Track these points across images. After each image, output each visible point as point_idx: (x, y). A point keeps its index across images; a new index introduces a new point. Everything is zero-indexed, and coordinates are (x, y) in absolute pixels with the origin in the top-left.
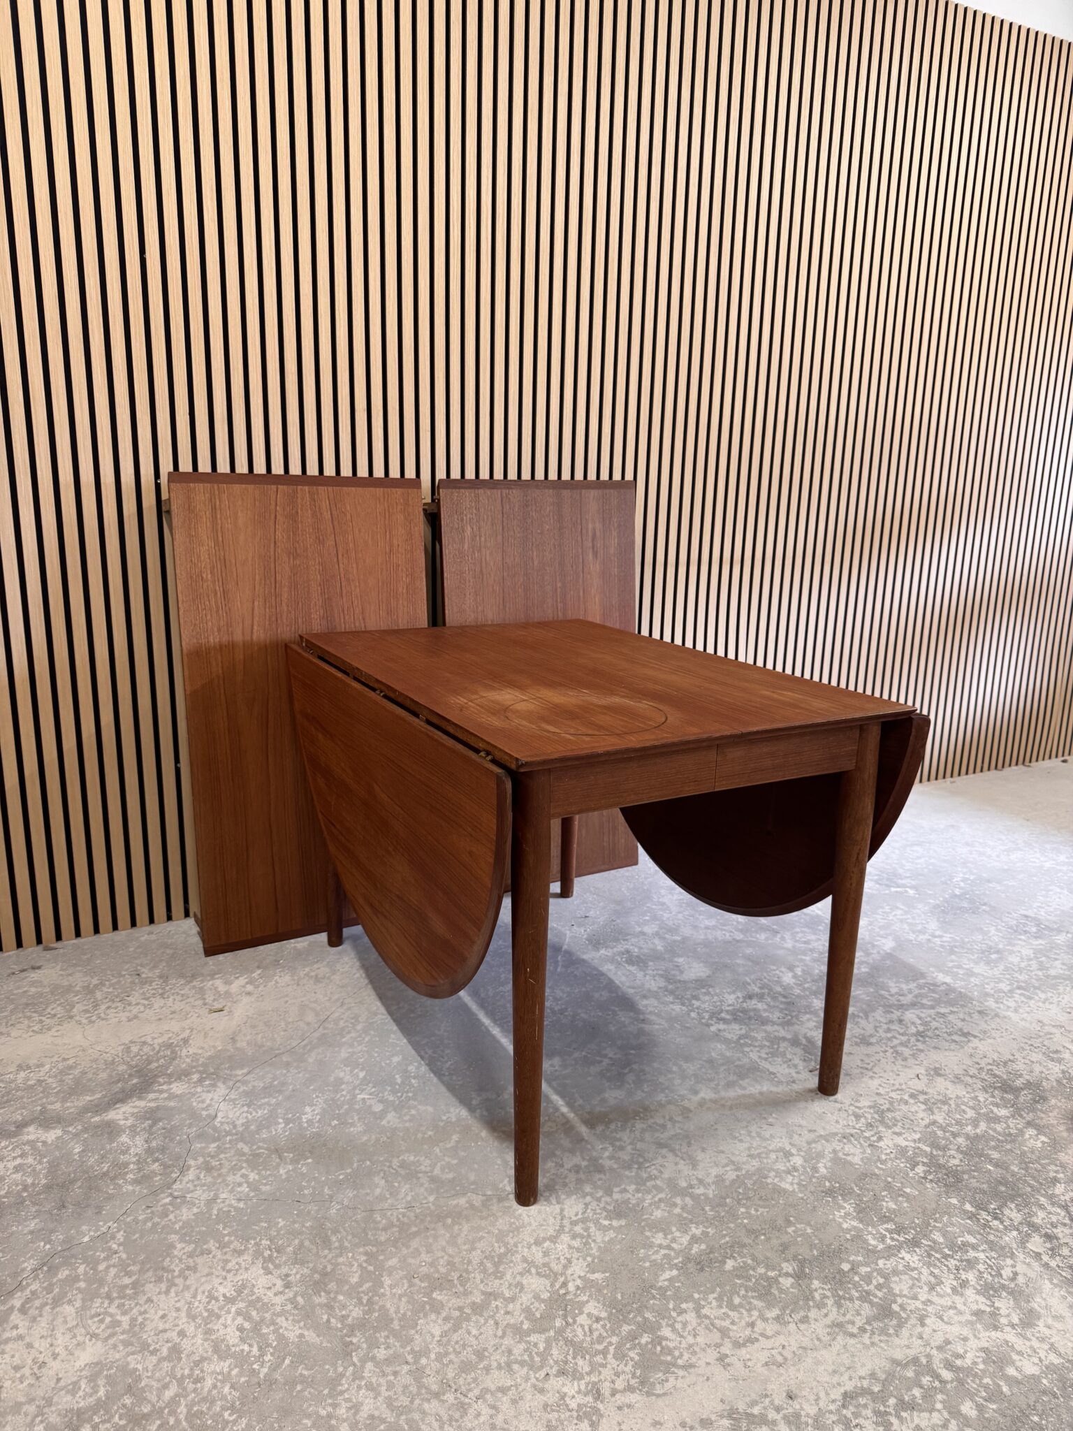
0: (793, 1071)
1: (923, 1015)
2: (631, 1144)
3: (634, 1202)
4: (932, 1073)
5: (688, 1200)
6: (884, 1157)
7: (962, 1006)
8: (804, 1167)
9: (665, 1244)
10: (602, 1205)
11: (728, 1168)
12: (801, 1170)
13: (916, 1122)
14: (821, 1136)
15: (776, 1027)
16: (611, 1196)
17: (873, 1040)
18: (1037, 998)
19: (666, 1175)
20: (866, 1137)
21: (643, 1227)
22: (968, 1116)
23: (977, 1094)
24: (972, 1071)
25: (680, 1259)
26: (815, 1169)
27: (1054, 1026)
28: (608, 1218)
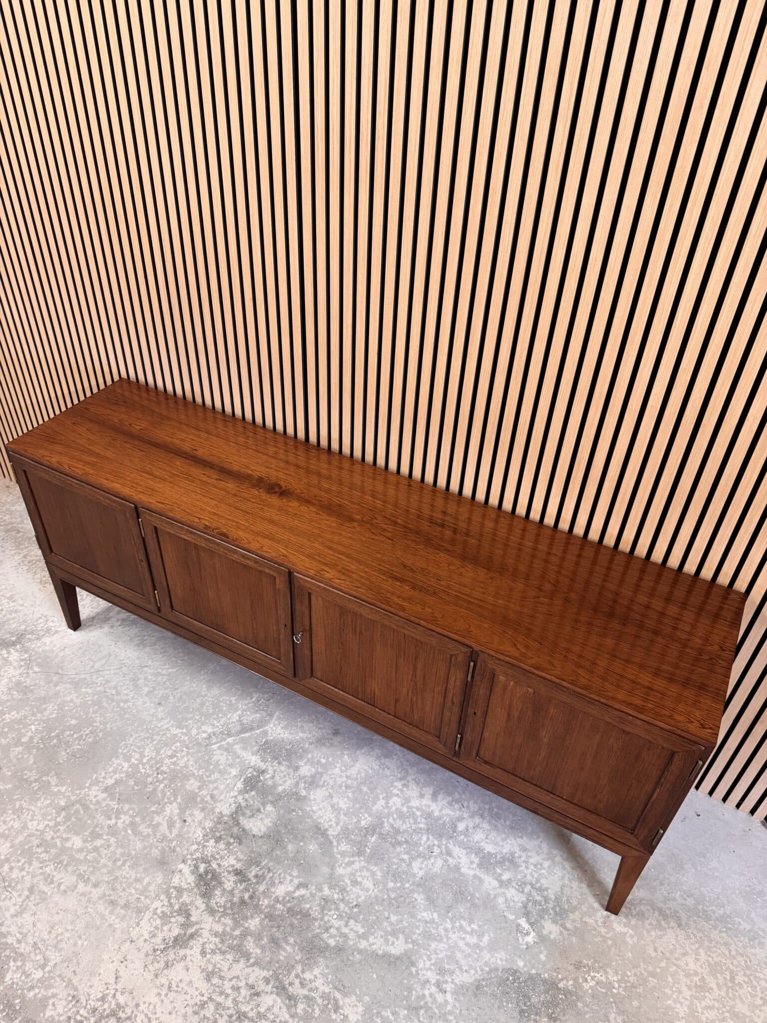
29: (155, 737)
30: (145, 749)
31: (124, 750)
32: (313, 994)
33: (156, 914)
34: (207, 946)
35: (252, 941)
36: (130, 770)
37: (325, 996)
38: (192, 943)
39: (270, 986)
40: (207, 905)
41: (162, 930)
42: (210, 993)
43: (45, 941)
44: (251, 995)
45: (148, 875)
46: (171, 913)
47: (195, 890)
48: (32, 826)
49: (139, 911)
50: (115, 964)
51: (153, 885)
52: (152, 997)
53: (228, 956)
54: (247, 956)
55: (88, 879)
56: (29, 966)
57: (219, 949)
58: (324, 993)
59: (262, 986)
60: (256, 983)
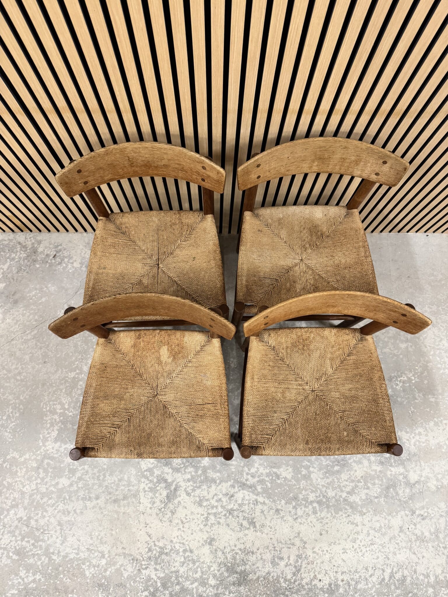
0: (150, 506)
1: (247, 497)
2: (49, 516)
3: (27, 549)
4: (209, 540)
5: (47, 559)
6: (138, 579)
7: (274, 501)
8: (102, 567)
9: (23, 577)
10: (16, 545)
11: (74, 551)
12: (100, 567)
13: (170, 566)
14: (125, 553)
15: (170, 471)
16: (22, 541)
17: (205, 504)
18: (319, 514)
19: (48, 542)
20: (142, 565)
21: (22, 564)
22: (195, 576)
23: (214, 565)
24: (228, 550)
25: (23, 587)
26: (106, 570)
27: (302, 540)
28: (14, 553)
29: (61, 387)
30: (60, 399)
31: (46, 408)
32: (261, 478)
33: (146, 491)
34: (187, 489)
35: (211, 471)
36: (62, 418)
37: (268, 475)
38: (178, 493)
39: (236, 488)
40: (172, 469)
41: (157, 497)
42: (206, 512)
43: (93, 544)
44: (229, 499)
45: (125, 474)
46: (155, 485)
47: (159, 465)
48: (27, 489)
49: (135, 496)
50: (142, 530)
51: (132, 477)
52: (176, 533)
53: (203, 487)
54: (214, 481)
55: (90, 497)
56: (94, 562)
57: (196, 487)
58: (267, 473)
59: (232, 491)
60: (228, 491)
